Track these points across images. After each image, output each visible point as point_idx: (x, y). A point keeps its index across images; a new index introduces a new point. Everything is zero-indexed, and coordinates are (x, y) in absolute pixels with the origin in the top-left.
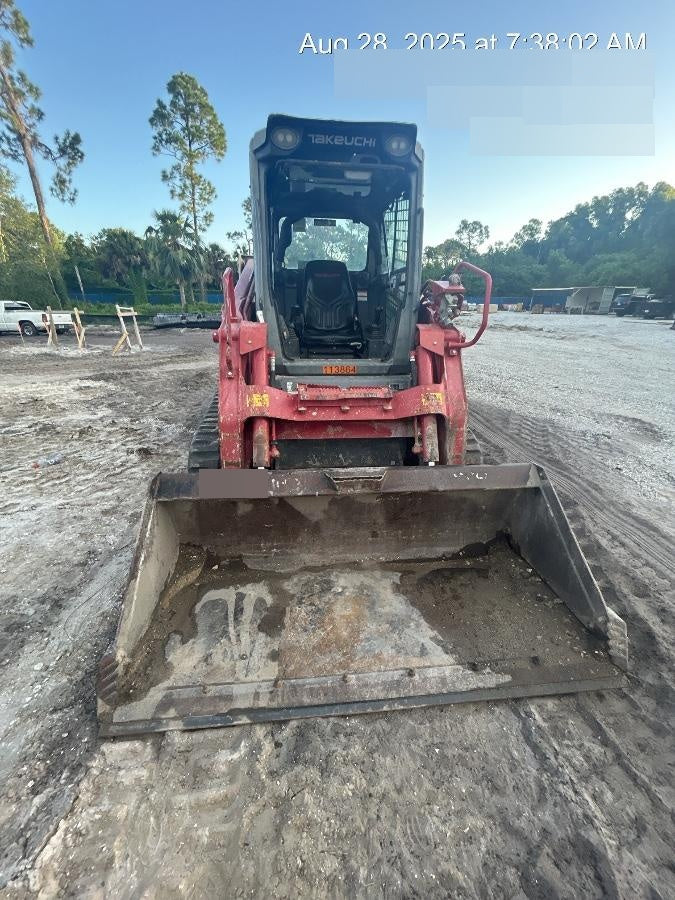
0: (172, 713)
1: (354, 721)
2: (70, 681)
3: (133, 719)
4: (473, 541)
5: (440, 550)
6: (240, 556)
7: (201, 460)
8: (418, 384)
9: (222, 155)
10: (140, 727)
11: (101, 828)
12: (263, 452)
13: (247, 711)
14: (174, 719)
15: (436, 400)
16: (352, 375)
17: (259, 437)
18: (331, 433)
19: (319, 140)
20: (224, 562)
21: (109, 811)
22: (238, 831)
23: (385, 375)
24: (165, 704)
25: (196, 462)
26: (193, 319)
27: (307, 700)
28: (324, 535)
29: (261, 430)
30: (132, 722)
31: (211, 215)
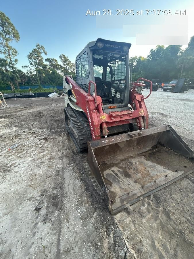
0: (125, 203)
1: (163, 190)
2: (89, 205)
3: (117, 207)
4: (153, 145)
5: (148, 149)
6: (104, 161)
7: (83, 137)
8: (136, 109)
9: (19, 40)
10: (120, 208)
11: (131, 235)
12: (106, 132)
13: (141, 196)
14: (127, 204)
15: (142, 112)
16: (115, 108)
17: (104, 128)
18: (116, 124)
19: (107, 46)
20: (101, 164)
21: (131, 230)
22: (161, 221)
23: (123, 107)
24: (122, 201)
25: (81, 138)
26: (19, 95)
27: (151, 189)
28: (123, 151)
29: (105, 126)
30: (118, 208)
31: (17, 60)
